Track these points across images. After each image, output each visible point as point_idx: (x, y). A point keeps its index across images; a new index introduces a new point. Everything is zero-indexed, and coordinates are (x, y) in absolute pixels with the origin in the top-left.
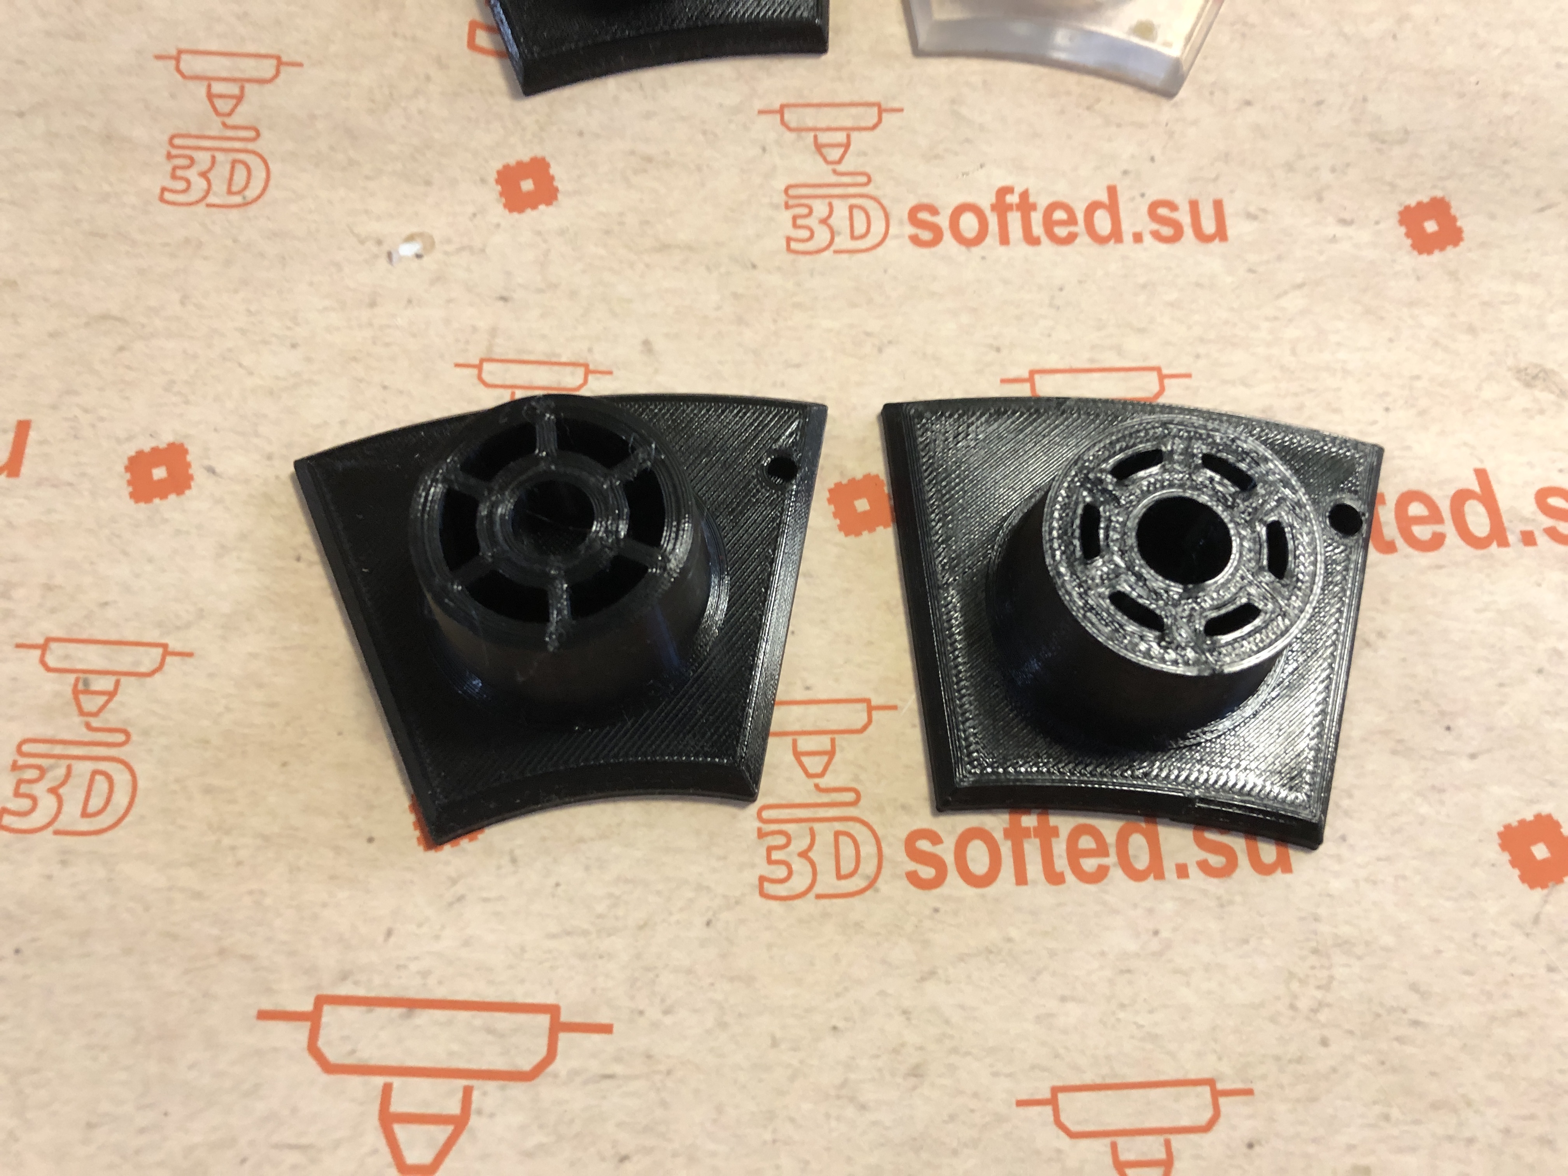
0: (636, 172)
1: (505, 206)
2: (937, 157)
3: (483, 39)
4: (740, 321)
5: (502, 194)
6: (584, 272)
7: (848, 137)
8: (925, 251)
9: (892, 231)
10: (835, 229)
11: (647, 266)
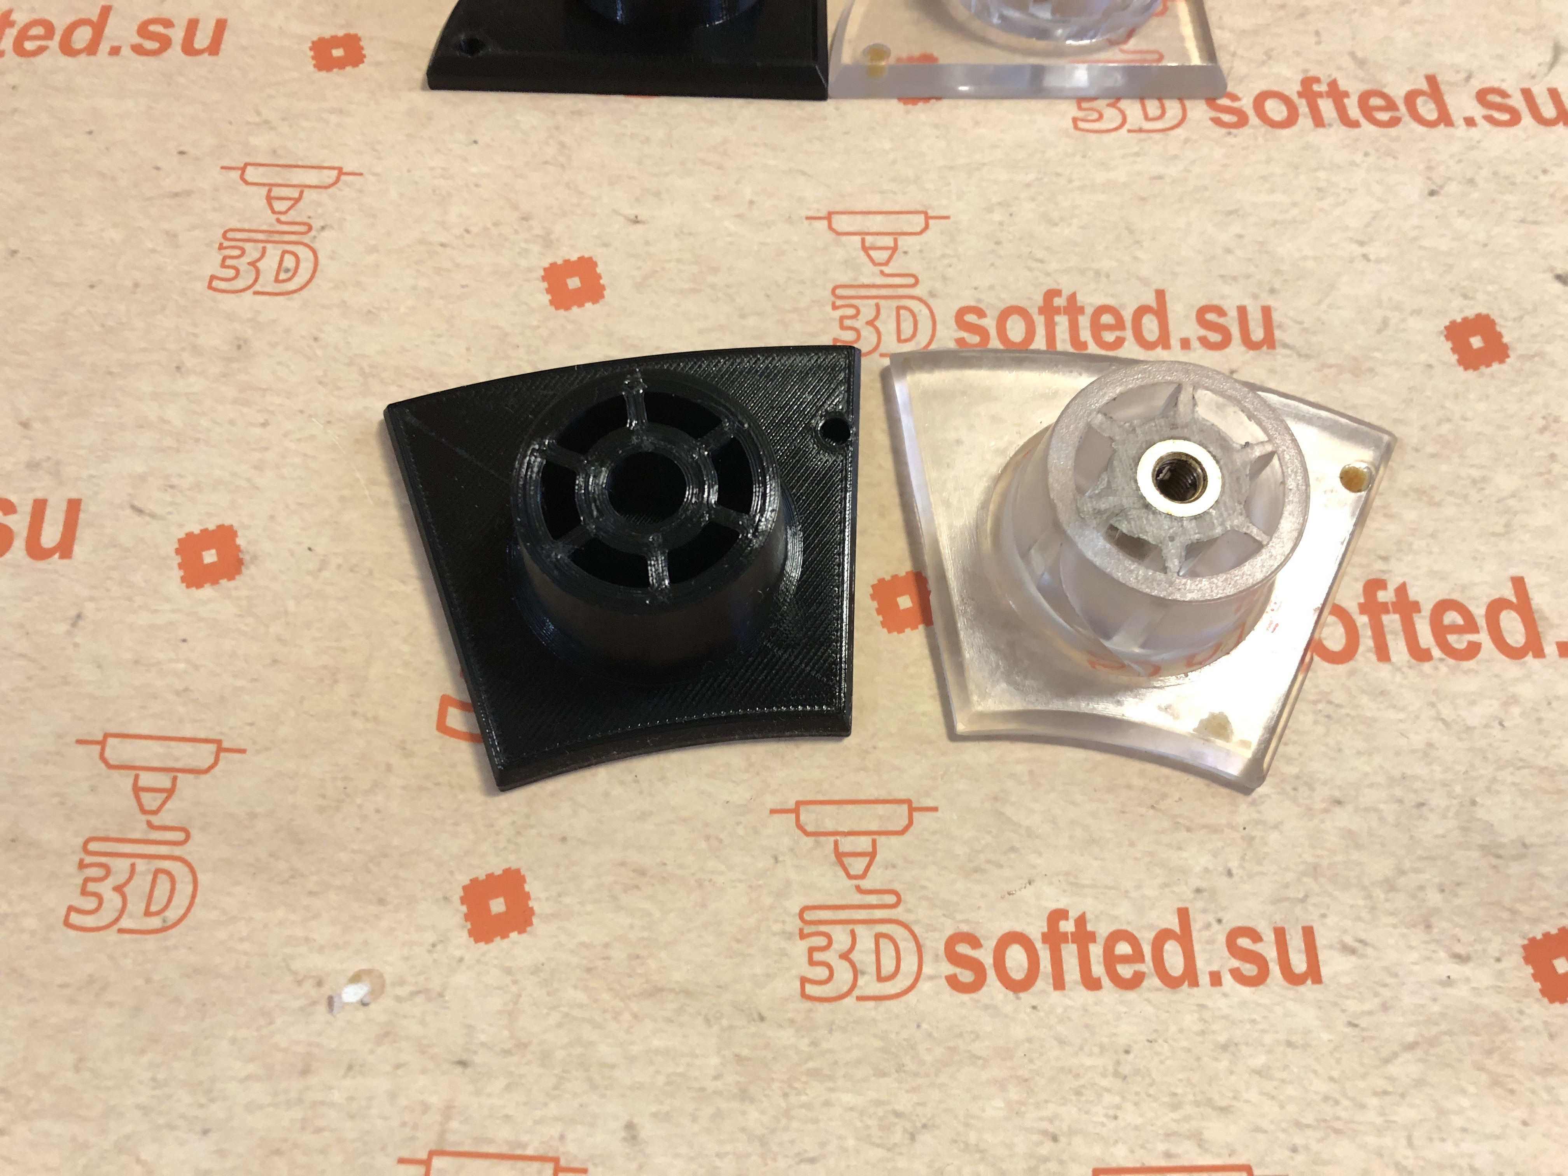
0: (627, 889)
1: (471, 933)
2: (976, 870)
3: (456, 719)
4: (744, 1095)
5: (467, 917)
6: (560, 1025)
7: (874, 842)
8: (966, 997)
9: (927, 970)
10: (858, 966)
11: (635, 1016)
